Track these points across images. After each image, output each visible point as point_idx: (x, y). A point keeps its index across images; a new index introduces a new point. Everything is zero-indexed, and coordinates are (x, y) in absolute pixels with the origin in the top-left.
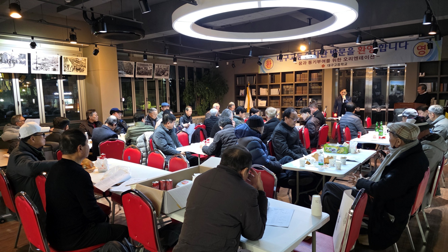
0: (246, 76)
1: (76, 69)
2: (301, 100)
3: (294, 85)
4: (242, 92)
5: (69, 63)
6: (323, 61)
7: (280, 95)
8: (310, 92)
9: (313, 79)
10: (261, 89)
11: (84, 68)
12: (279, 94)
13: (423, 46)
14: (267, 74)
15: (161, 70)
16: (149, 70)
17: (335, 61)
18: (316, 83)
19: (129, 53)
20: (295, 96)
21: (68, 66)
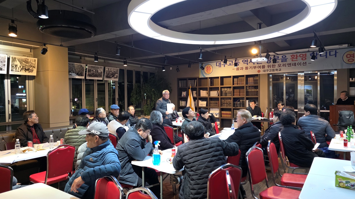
0: (187, 79)
1: (24, 69)
2: (239, 101)
3: (232, 87)
4: (184, 94)
5: (18, 63)
6: (258, 67)
7: (220, 97)
8: (247, 95)
9: (249, 83)
10: (201, 91)
11: (34, 68)
12: (218, 96)
13: (352, 55)
14: (207, 78)
15: (111, 72)
16: (100, 72)
17: (270, 67)
18: (252, 86)
19: (81, 56)
20: (233, 98)
21: (16, 66)
